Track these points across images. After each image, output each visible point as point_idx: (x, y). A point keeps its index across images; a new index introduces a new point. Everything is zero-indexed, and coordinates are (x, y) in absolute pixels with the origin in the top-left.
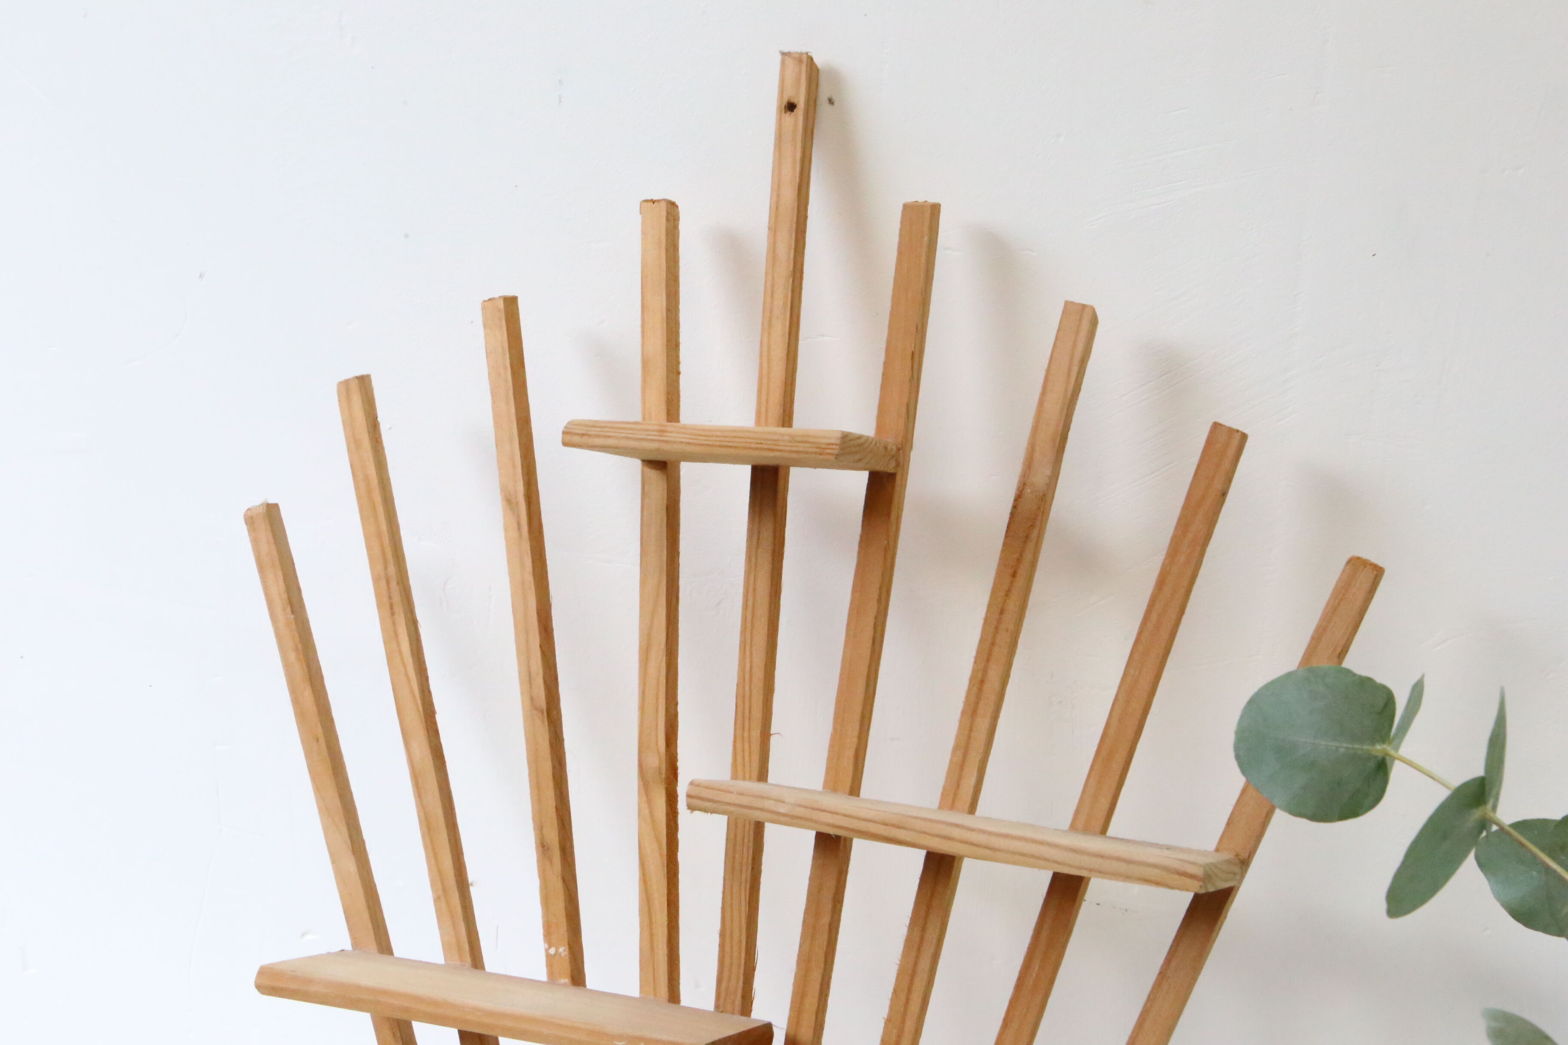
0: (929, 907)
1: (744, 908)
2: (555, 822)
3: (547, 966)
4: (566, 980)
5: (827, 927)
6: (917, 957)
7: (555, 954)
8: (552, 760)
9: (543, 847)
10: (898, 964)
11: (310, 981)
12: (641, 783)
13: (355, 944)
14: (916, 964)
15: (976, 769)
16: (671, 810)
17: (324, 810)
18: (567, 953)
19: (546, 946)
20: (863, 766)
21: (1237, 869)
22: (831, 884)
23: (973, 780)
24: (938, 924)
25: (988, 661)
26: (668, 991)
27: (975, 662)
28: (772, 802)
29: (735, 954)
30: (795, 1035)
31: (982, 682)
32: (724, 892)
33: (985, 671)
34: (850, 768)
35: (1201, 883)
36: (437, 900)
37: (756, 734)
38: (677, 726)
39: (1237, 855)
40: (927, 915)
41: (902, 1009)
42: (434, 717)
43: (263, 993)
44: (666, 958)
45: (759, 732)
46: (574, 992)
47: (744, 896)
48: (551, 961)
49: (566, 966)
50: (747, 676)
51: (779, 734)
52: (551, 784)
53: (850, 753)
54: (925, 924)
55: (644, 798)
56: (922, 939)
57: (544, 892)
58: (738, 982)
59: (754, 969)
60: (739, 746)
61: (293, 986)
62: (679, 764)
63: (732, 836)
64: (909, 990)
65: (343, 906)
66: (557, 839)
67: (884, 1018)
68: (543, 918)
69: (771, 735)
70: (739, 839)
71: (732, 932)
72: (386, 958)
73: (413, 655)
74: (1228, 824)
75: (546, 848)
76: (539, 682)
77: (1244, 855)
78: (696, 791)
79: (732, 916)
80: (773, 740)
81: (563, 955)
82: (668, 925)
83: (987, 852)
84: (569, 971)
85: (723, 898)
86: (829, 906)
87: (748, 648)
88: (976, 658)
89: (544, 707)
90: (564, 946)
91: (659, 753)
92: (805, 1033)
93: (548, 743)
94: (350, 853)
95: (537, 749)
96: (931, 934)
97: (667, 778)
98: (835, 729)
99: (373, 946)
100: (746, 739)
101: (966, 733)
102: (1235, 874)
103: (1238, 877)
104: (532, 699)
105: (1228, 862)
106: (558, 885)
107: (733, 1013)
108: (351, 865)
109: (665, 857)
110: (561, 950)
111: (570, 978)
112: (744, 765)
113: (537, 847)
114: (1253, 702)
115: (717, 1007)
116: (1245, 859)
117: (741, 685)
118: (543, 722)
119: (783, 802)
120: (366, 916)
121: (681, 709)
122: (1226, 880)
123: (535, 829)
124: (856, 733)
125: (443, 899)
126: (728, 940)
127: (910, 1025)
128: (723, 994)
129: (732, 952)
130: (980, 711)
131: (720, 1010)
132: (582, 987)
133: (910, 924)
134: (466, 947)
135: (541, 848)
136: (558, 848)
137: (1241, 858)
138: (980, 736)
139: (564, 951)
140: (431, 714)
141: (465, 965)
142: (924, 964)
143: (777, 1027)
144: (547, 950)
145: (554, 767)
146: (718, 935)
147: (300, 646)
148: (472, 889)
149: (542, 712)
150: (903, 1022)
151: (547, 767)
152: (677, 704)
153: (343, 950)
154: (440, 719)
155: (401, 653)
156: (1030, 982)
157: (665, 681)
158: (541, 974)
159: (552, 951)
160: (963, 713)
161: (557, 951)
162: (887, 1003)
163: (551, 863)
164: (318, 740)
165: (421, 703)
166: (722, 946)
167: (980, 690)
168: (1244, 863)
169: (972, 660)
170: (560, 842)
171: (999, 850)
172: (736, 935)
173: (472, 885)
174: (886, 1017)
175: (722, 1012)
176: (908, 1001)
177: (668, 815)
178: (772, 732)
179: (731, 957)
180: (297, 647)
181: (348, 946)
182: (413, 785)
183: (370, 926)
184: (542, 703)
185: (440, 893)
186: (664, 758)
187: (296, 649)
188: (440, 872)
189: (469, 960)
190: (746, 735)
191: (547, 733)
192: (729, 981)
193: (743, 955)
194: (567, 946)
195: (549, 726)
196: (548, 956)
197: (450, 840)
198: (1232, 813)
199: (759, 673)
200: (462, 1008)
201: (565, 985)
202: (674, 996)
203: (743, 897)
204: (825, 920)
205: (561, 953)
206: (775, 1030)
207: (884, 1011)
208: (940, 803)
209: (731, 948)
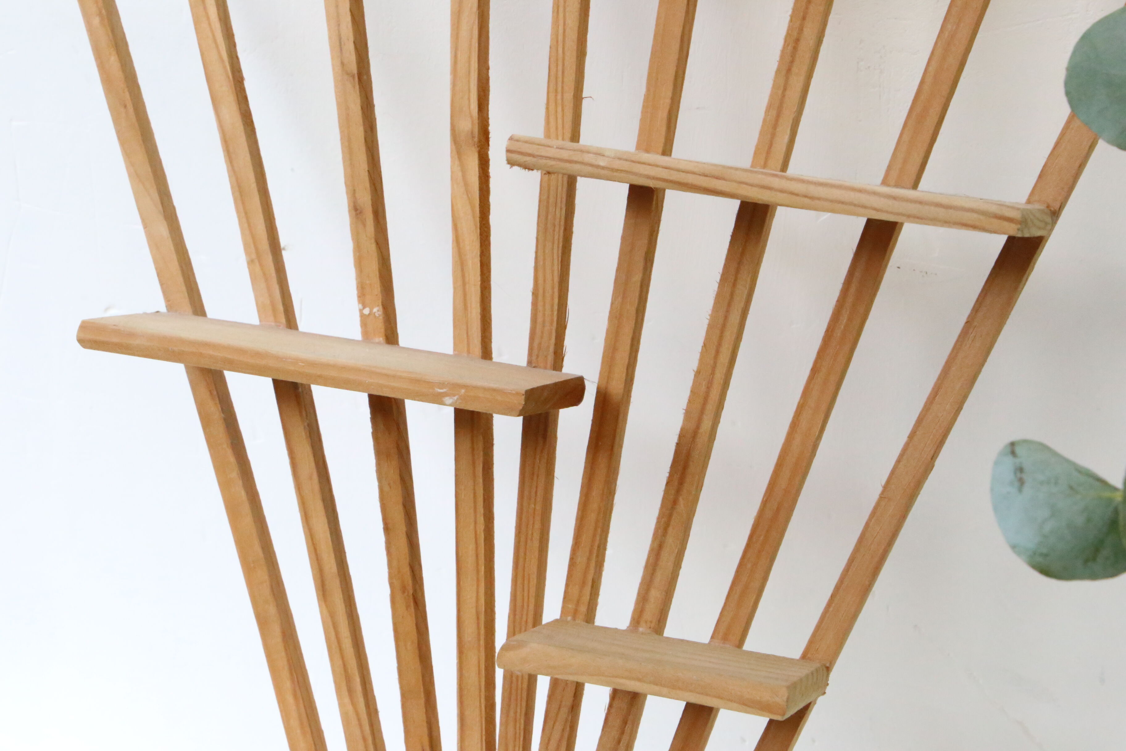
0: (740, 263)
1: (557, 267)
2: (367, 184)
3: (362, 327)
4: (382, 339)
5: (639, 284)
6: (728, 311)
7: (369, 314)
8: (364, 125)
9: (356, 210)
10: (708, 319)
11: (131, 335)
12: (454, 147)
13: (171, 306)
14: (726, 318)
15: (789, 128)
16: (483, 173)
17: (135, 176)
18: (380, 313)
19: (361, 306)
20: (675, 128)
21: (1049, 220)
22: (643, 243)
23: (786, 138)
24: (749, 280)
25: (804, 18)
26: (482, 347)
27: (791, 21)
28: (591, 155)
29: (548, 312)
30: (606, 388)
31: (797, 40)
32: (536, 252)
33: (801, 30)
34: (664, 129)
35: (1019, 226)
36: (250, 263)
37: (569, 96)
38: (488, 91)
39: (1048, 207)
40: (738, 271)
41: (712, 362)
42: (243, 84)
43: (85, 347)
44: (479, 317)
45: (572, 94)
46: (388, 349)
47: (557, 253)
48: (364, 320)
49: (380, 325)
50: (560, 38)
51: (591, 97)
52: (363, 149)
53: (662, 114)
54: (736, 280)
55: (457, 162)
56: (732, 295)
57: (358, 254)
58: (550, 339)
59: (565, 327)
60: (552, 107)
61: (115, 340)
62: (491, 128)
63: (545, 197)
64: (719, 345)
65: (156, 269)
66: (370, 203)
67: (694, 370)
68: (356, 279)
69: (583, 98)
70: (552, 200)
71: (544, 292)
72: (201, 319)
73: (220, 19)
74: (1040, 176)
75: (358, 212)
76: (350, 47)
77: (1056, 206)
78: (516, 146)
79: (545, 276)
80: (585, 103)
81: (377, 315)
82: (481, 284)
83: (807, 201)
84: (383, 330)
85: (536, 258)
86: (641, 264)
87: (561, 9)
88: (792, 17)
89: (355, 71)
90: (378, 306)
91: (471, 117)
92: (616, 388)
93: (360, 108)
94: (161, 217)
95: (348, 115)
96: (741, 291)
97: (480, 141)
98: (648, 89)
99: (187, 307)
100: (559, 101)
101: (780, 92)
102: (1046, 224)
103: (1049, 227)
104: (342, 64)
105: (1041, 211)
106: (372, 247)
107: (545, 368)
108: (163, 230)
109: (478, 219)
110: (375, 310)
111: (384, 337)
112: (557, 128)
113: (349, 211)
114: (1086, 38)
115: (530, 363)
116: (1056, 210)
117: (554, 48)
118: (354, 87)
119: (604, 156)
120: (180, 279)
121: (492, 73)
122: (1040, 228)
123: (347, 193)
124: (669, 94)
125: (256, 261)
126: (540, 298)
127: (719, 375)
128: (535, 352)
129: (544, 310)
130: (795, 70)
131: (533, 366)
132: (397, 345)
133: (721, 280)
134: (281, 308)
135: (354, 213)
136: (371, 211)
137: (1052, 209)
138: (793, 94)
139: (378, 311)
140: (240, 80)
141: (280, 326)
142: (734, 318)
143: (588, 380)
144: (361, 311)
145: (365, 131)
146: (531, 294)
147: (104, 11)
148: (284, 253)
149: (353, 76)
150: (713, 373)
151: (359, 132)
152: (488, 69)
153: (158, 312)
154: (248, 85)
155: (208, 18)
156: (838, 333)
157: (477, 45)
158: (356, 333)
159: (366, 311)
160: (778, 71)
161: (371, 311)
162: (697, 356)
163: (364, 225)
164: (125, 107)
165: (230, 68)
166: (535, 304)
167: (795, 48)
168: (1055, 214)
169: (788, 19)
170: (373, 205)
171: (819, 199)
172: (548, 295)
173: (284, 249)
174: (695, 369)
175: (534, 367)
176: (717, 352)
177: (480, 178)
178: (584, 96)
179: (544, 315)
180: (100, 12)
181: (163, 309)
182: (224, 151)
183: (184, 288)
184: (353, 67)
185: (254, 256)
186: (476, 121)
187: (100, 14)
188: (253, 237)
189: (283, 320)
190: (559, 97)
191: (359, 98)
192: (542, 337)
193: (555, 313)
194: (381, 307)
195: (360, 92)
196: (362, 316)
197: (262, 203)
198: (1045, 166)
199: (572, 35)
200: (284, 359)
201: (379, 343)
202: (486, 353)
203: (555, 257)
204: (637, 278)
205: (375, 312)
206: (586, 383)
207: (694, 363)
208: (753, 162)
209: (544, 305)
